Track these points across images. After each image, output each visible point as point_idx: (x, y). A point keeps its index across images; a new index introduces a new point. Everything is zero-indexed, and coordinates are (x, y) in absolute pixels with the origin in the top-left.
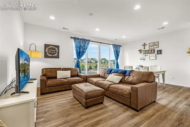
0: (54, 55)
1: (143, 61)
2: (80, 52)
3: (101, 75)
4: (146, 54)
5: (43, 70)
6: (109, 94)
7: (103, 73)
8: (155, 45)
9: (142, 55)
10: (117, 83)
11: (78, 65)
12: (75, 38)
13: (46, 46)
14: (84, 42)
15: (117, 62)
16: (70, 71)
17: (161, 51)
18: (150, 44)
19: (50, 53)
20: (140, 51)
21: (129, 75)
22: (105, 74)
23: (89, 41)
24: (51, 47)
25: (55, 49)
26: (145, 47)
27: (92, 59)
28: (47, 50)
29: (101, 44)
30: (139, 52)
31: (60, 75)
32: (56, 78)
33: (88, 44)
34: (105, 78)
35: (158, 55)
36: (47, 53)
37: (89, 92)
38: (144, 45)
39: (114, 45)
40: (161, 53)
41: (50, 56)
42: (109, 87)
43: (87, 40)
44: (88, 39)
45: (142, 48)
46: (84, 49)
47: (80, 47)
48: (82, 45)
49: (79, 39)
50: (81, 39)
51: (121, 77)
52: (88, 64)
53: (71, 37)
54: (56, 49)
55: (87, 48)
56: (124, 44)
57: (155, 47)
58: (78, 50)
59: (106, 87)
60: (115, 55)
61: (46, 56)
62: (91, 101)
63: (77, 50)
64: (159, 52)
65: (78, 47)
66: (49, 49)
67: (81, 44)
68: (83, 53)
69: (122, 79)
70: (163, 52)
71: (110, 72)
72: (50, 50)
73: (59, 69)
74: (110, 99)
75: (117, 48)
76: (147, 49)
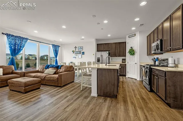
1: (75, 59)
2: (15, 49)
3: (39, 70)
4: (76, 54)
6: (45, 83)
7: (41, 69)
8: (81, 48)
9: (74, 55)
10: (52, 74)
11: (12, 62)
12: (8, 35)
14: (21, 40)
15: (56, 60)
16: (2, 69)
17: (84, 52)
18: (79, 48)
21: (60, 68)
22: (43, 69)
23: (27, 39)
26: (76, 49)
27: (30, 55)
29: (41, 43)
30: (72, 52)
33: (26, 42)
34: (43, 72)
35: (82, 55)
37: (28, 82)
38: (76, 48)
39: (53, 45)
40: (84, 54)
42: (45, 77)
43: (24, 38)
45: (74, 49)
46: (20, 47)
47: (15, 44)
48: (18, 42)
49: (14, 36)
50: (16, 37)
51: (55, 70)
52: (26, 62)
53: (3, 33)
55: (24, 46)
56: (62, 45)
57: (81, 50)
58: (13, 47)
59: (43, 78)
60: (54, 53)
62: (29, 88)
63: (11, 47)
64: (83, 53)
65: (12, 44)
68: (19, 50)
69: (56, 71)
70: (85, 53)
71: (48, 67)
74: (46, 86)
75: (56, 48)
76: (77, 50)
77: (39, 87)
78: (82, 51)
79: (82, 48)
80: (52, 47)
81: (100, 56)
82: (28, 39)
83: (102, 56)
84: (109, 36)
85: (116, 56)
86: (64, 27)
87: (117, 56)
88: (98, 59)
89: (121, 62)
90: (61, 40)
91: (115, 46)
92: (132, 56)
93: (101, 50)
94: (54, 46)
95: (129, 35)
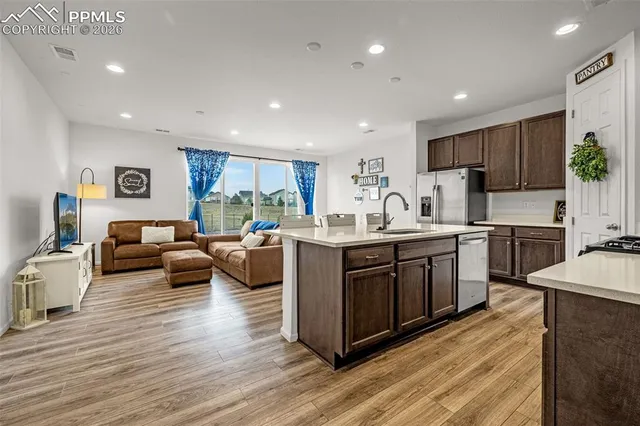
0: (137, 192)
1: (360, 202)
2: (201, 183)
3: (242, 235)
4: (364, 185)
5: (110, 224)
7: (245, 231)
8: (378, 165)
9: (357, 191)
11: (196, 215)
12: (188, 151)
13: (119, 171)
14: (213, 159)
16: (173, 228)
17: (387, 179)
18: (371, 163)
19: (128, 188)
20: (355, 178)
23: (226, 155)
24: (131, 172)
25: (140, 177)
26: (362, 168)
28: (120, 181)
29: (261, 160)
30: (353, 181)
31: (149, 235)
32: (139, 242)
33: (223, 162)
35: (382, 189)
36: (122, 188)
38: (362, 163)
39: (296, 162)
40: (387, 185)
41: (129, 192)
42: (228, 255)
43: (220, 154)
44: (224, 151)
45: (357, 170)
46: (212, 176)
47: (202, 170)
48: (207, 165)
49: (199, 151)
50: (203, 152)
53: (179, 149)
54: (143, 176)
55: (219, 173)
56: (325, 158)
57: (378, 170)
58: (197, 178)
61: (119, 194)
63: (193, 178)
64: (384, 183)
65: (197, 171)
66: (126, 176)
67: (206, 163)
68: (210, 183)
69: (265, 241)
70: (390, 181)
72: (128, 181)
73: (149, 223)
75: (306, 170)
76: (366, 173)
77: (205, 278)
78: (381, 175)
79: (381, 163)
80: (292, 169)
81: (429, 192)
82: (229, 154)
83: (438, 188)
84: (461, 96)
85: (513, 190)
86: (275, 105)
87: (519, 189)
88: (423, 205)
89: (552, 217)
90: (310, 144)
91: (507, 142)
92: (593, 184)
93: (443, 165)
94: (300, 165)
95: (576, 71)
